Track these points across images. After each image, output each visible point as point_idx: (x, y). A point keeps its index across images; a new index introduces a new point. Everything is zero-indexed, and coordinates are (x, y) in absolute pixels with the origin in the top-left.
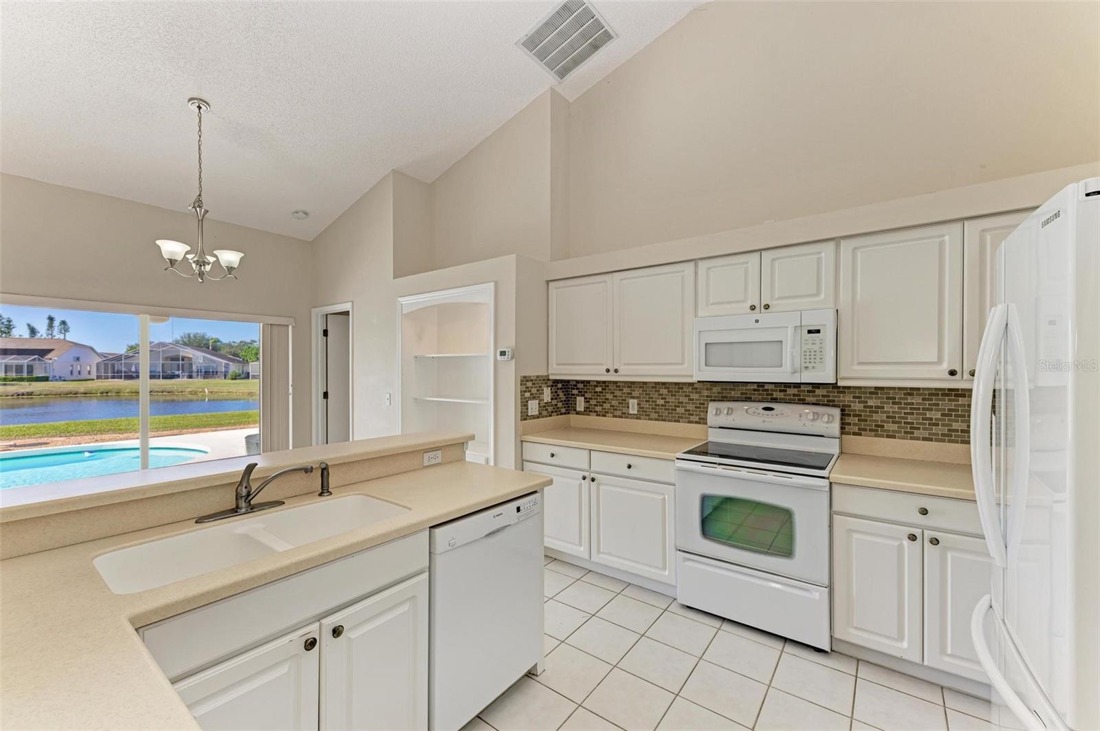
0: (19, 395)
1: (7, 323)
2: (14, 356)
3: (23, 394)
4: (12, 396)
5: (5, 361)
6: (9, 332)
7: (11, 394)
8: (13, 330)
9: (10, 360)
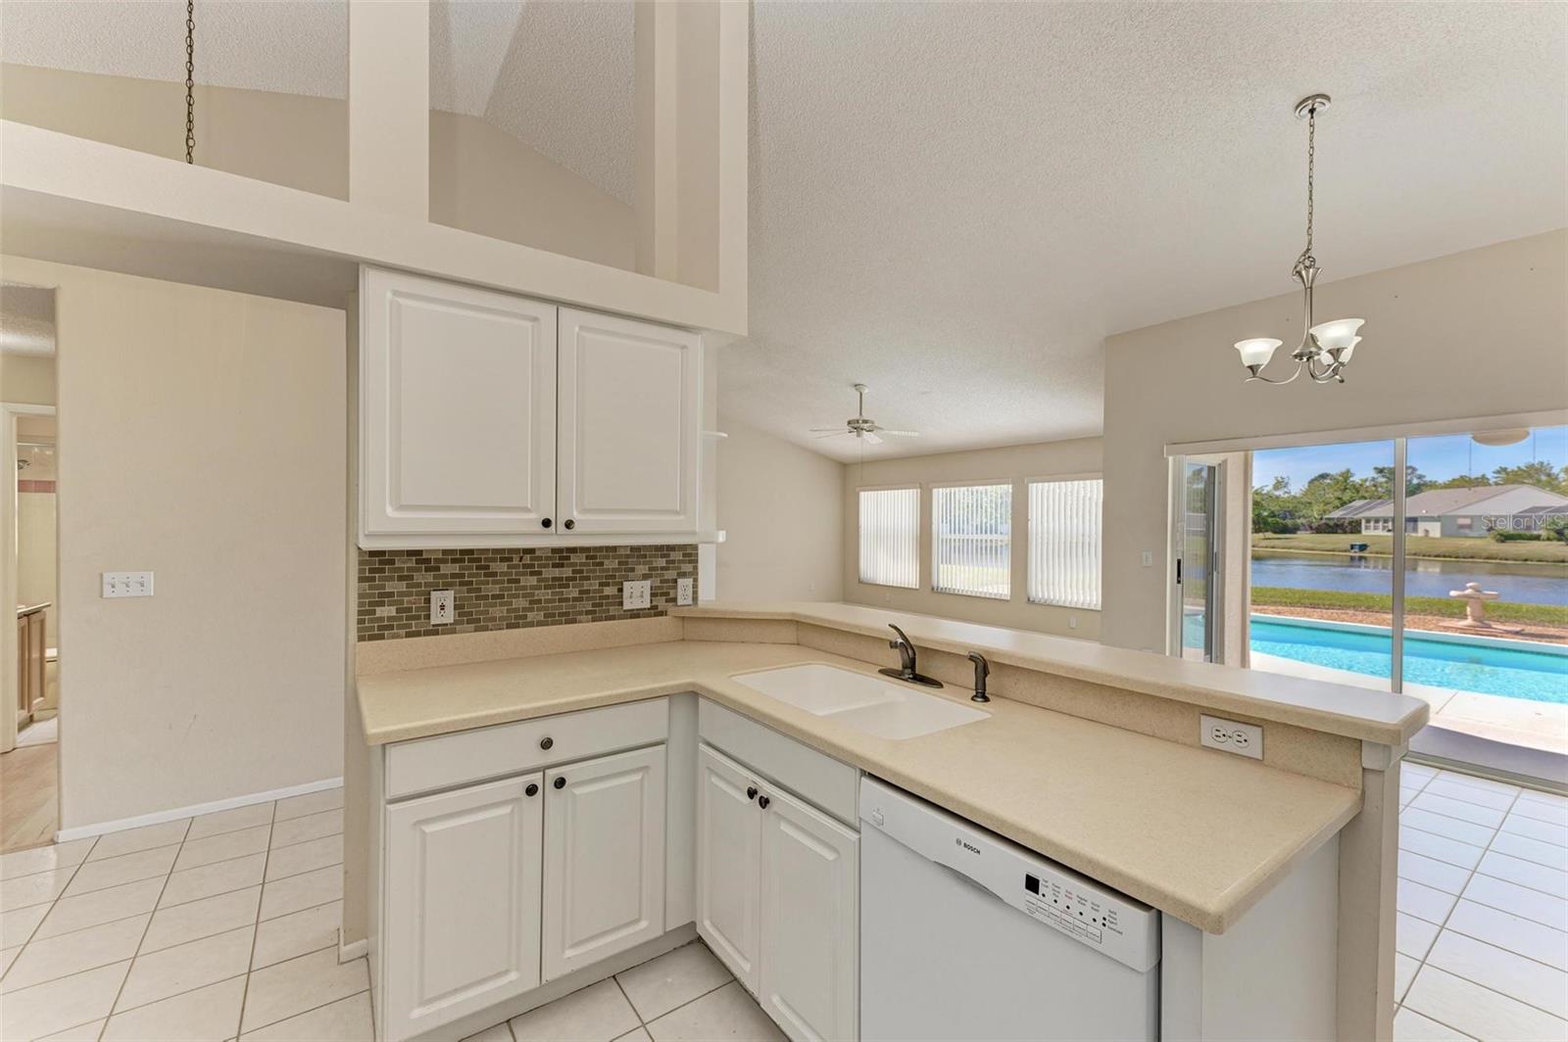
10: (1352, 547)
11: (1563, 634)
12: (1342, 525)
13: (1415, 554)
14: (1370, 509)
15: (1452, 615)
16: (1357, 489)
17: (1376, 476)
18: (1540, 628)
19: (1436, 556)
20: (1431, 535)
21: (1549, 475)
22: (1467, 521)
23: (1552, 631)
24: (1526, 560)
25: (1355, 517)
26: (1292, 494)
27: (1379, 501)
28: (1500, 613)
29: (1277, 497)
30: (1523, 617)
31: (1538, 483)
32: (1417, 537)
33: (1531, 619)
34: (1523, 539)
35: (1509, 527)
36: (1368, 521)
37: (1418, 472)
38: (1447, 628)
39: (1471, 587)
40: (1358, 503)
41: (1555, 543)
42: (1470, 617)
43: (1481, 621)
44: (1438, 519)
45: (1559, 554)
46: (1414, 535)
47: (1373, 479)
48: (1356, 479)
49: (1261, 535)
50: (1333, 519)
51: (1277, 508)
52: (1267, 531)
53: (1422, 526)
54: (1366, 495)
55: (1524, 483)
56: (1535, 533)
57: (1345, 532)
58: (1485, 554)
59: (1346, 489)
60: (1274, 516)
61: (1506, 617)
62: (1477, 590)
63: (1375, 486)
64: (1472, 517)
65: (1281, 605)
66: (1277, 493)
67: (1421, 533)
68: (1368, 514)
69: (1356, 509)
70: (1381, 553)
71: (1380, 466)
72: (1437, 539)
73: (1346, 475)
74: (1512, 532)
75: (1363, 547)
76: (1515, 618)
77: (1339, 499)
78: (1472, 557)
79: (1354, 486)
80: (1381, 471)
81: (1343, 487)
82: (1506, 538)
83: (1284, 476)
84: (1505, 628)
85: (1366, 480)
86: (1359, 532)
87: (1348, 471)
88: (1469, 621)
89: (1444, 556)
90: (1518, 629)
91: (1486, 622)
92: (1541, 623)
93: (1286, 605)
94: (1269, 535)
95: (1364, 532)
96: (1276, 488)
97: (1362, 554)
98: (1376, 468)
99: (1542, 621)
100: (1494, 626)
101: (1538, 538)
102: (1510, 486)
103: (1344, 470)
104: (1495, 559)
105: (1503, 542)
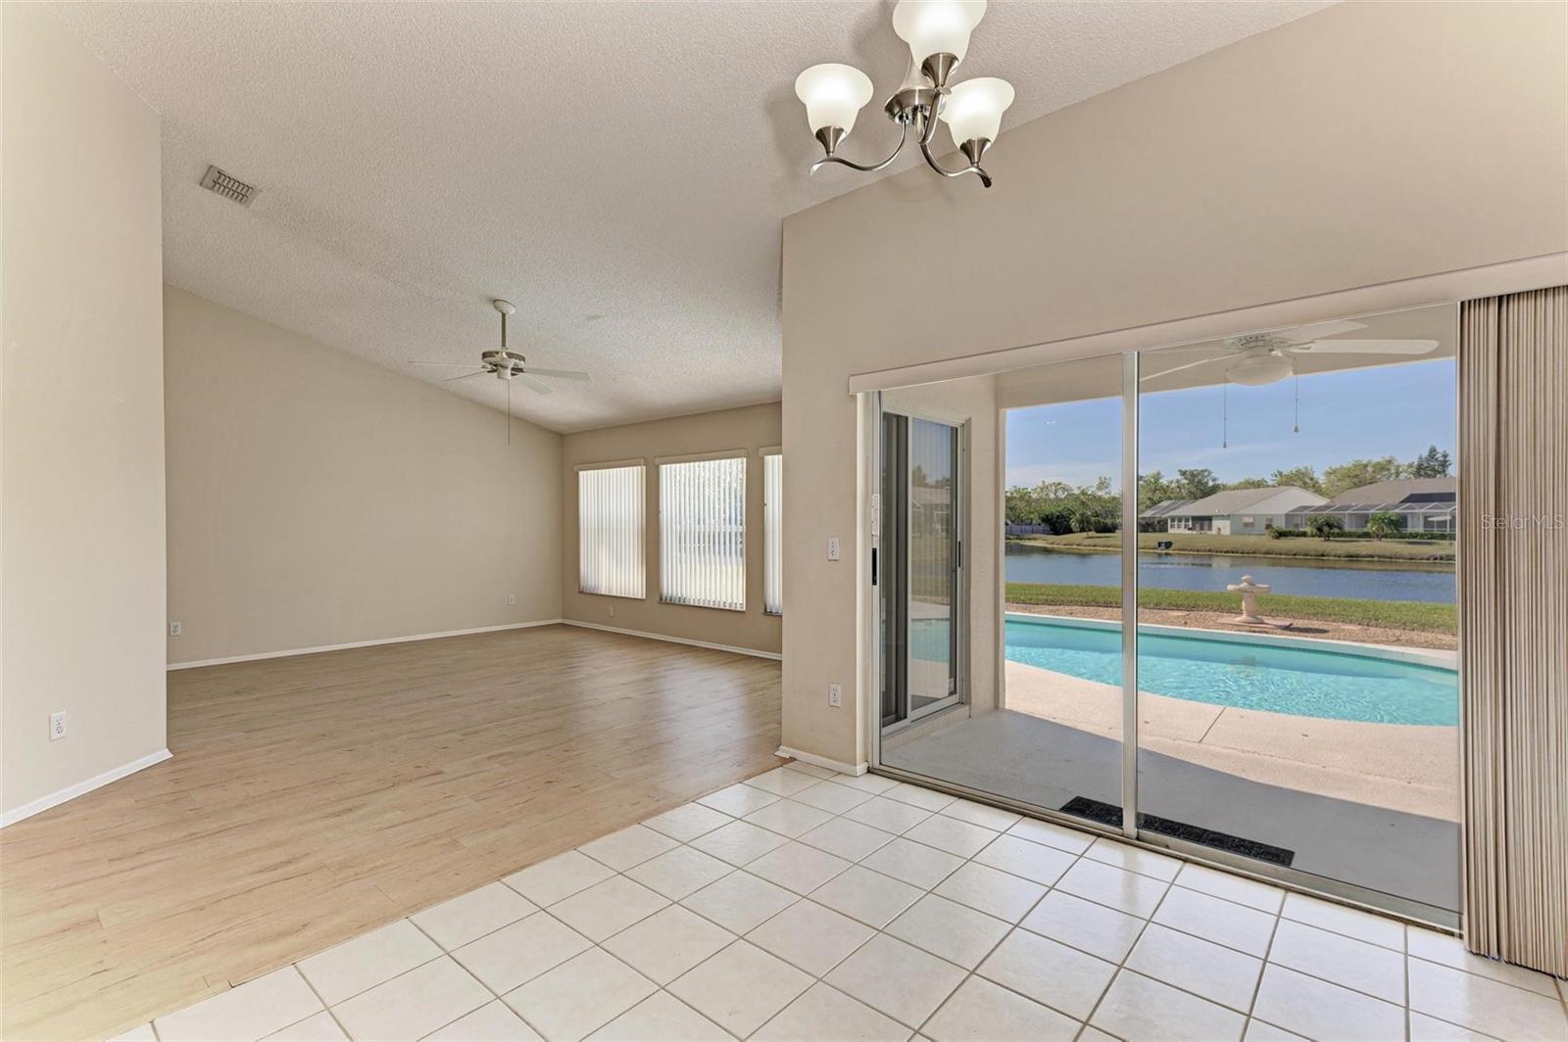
0: (1436, 559)
1: (1442, 459)
2: (1434, 504)
3: (1441, 558)
4: (1428, 559)
5: (1422, 510)
6: (1444, 471)
7: (1426, 556)
8: (1450, 467)
9: (1430, 508)
10: (1160, 544)
11: (1325, 627)
12: (1153, 523)
13: (1209, 551)
14: (1175, 509)
15: (1230, 611)
16: (1165, 490)
17: (1180, 477)
18: (1306, 621)
19: (1226, 552)
20: (1223, 532)
21: (1312, 479)
22: (1251, 520)
23: (1316, 624)
24: (1295, 555)
25: (1163, 516)
26: (1112, 494)
27: (1182, 501)
28: (1272, 607)
29: (1100, 497)
30: (1292, 610)
31: (1305, 486)
32: (1212, 535)
33: (1298, 613)
34: (1293, 535)
35: (1280, 524)
36: (1173, 520)
37: (1213, 475)
38: (1224, 626)
39: (1245, 581)
40: (1165, 504)
41: (1316, 539)
42: (1244, 612)
43: (1253, 617)
44: (1228, 517)
45: (1319, 548)
46: (1209, 532)
47: (1178, 481)
48: (1164, 481)
49: (1084, 534)
50: (1145, 518)
51: (1100, 508)
52: (1090, 530)
53: (1216, 523)
54: (1172, 496)
55: (1293, 485)
56: (1302, 530)
57: (1155, 531)
58: (1264, 550)
59: (1156, 490)
60: (1097, 516)
61: (1277, 610)
62: (1252, 584)
63: (1179, 487)
64: (1254, 516)
65: (1077, 605)
66: (1099, 493)
67: (1214, 531)
68: (1173, 513)
69: (1163, 509)
70: (1183, 550)
71: (1183, 469)
72: (1227, 536)
73: (1157, 477)
74: (1284, 529)
75: (1168, 545)
76: (1285, 611)
77: (1150, 499)
78: (1254, 553)
79: (1162, 487)
80: (1183, 473)
81: (1153, 488)
82: (1281, 534)
83: (1107, 477)
84: (1275, 623)
85: (1172, 482)
86: (1166, 531)
87: (1159, 474)
88: (1244, 617)
89: (1233, 552)
90: (1288, 623)
91: (1259, 617)
92: (1307, 616)
93: (1082, 605)
94: (1093, 534)
95: (1170, 531)
96: (1099, 488)
97: (1167, 551)
98: (1180, 471)
99: (1307, 614)
100: (1266, 621)
101: (1304, 534)
102: (1282, 487)
103: (1155, 472)
104: (1272, 554)
105: (1277, 538)
